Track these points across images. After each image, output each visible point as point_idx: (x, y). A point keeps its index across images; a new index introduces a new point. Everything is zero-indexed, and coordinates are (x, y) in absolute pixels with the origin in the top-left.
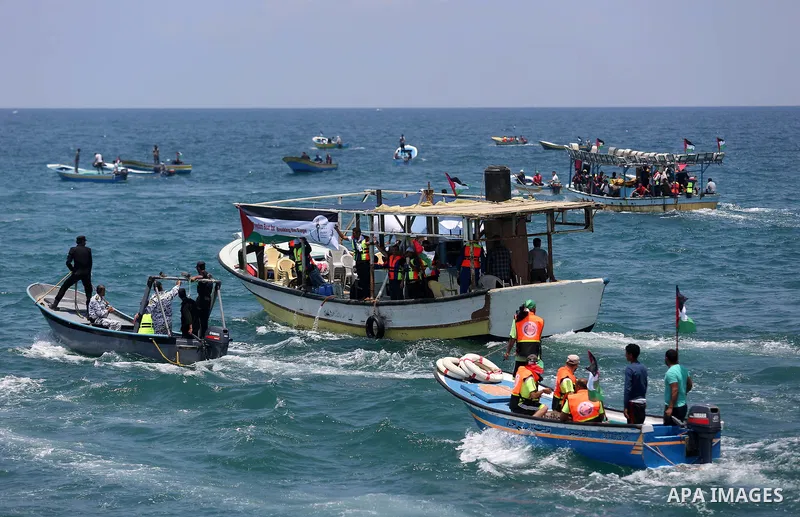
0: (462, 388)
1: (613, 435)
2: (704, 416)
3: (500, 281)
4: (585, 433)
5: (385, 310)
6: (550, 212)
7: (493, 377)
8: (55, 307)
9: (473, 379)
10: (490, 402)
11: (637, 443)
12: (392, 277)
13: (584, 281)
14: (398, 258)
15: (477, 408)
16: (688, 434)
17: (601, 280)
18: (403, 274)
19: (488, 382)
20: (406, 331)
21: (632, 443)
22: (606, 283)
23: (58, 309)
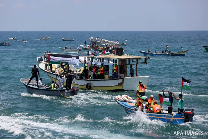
0: (123, 103)
1: (164, 116)
2: (190, 111)
3: (125, 76)
4: (157, 116)
5: (92, 82)
6: (137, 59)
7: (131, 101)
8: (28, 84)
9: (125, 101)
10: (130, 107)
11: (171, 118)
12: (94, 74)
13: (145, 77)
14: (95, 69)
15: (127, 109)
16: (184, 116)
17: (149, 76)
18: (97, 73)
19: (129, 102)
20: (98, 87)
21: (170, 118)
22: (150, 77)
23: (29, 85)
